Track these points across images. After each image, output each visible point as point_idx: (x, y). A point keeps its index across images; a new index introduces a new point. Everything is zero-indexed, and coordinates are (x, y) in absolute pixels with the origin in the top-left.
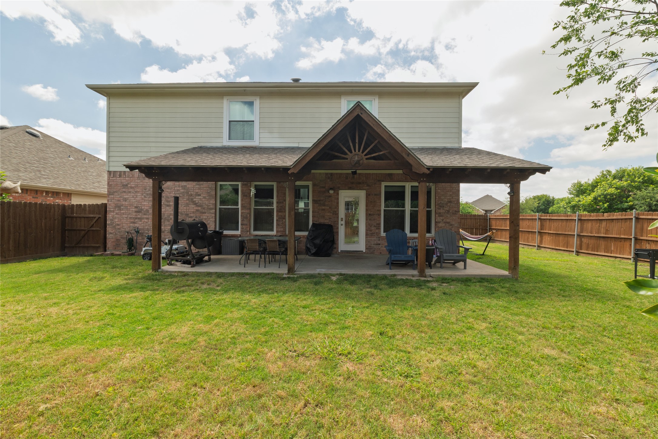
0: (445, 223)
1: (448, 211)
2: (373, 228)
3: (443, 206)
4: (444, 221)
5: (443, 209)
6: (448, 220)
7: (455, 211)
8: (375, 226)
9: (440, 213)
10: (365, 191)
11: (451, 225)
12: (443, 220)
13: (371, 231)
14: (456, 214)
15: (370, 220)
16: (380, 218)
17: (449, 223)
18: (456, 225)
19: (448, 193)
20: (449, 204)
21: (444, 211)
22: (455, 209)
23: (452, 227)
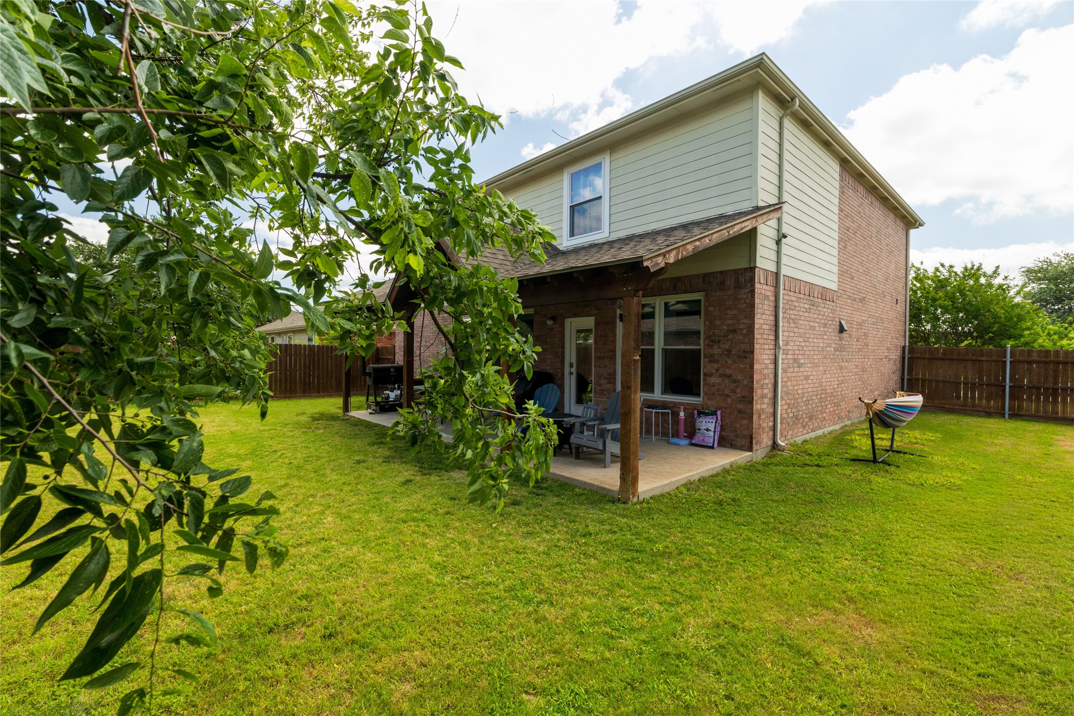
0: (721, 376)
1: (729, 351)
2: (603, 382)
3: (719, 341)
4: (721, 371)
5: (719, 347)
6: (728, 371)
7: (744, 351)
8: (605, 378)
9: (712, 356)
10: (593, 318)
11: (734, 381)
12: (717, 370)
13: (600, 385)
14: (746, 357)
15: (599, 367)
16: (615, 364)
17: (730, 376)
18: (745, 383)
19: (729, 312)
20: (730, 336)
21: (720, 351)
22: (743, 346)
23: (737, 387)
